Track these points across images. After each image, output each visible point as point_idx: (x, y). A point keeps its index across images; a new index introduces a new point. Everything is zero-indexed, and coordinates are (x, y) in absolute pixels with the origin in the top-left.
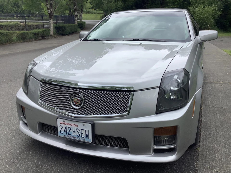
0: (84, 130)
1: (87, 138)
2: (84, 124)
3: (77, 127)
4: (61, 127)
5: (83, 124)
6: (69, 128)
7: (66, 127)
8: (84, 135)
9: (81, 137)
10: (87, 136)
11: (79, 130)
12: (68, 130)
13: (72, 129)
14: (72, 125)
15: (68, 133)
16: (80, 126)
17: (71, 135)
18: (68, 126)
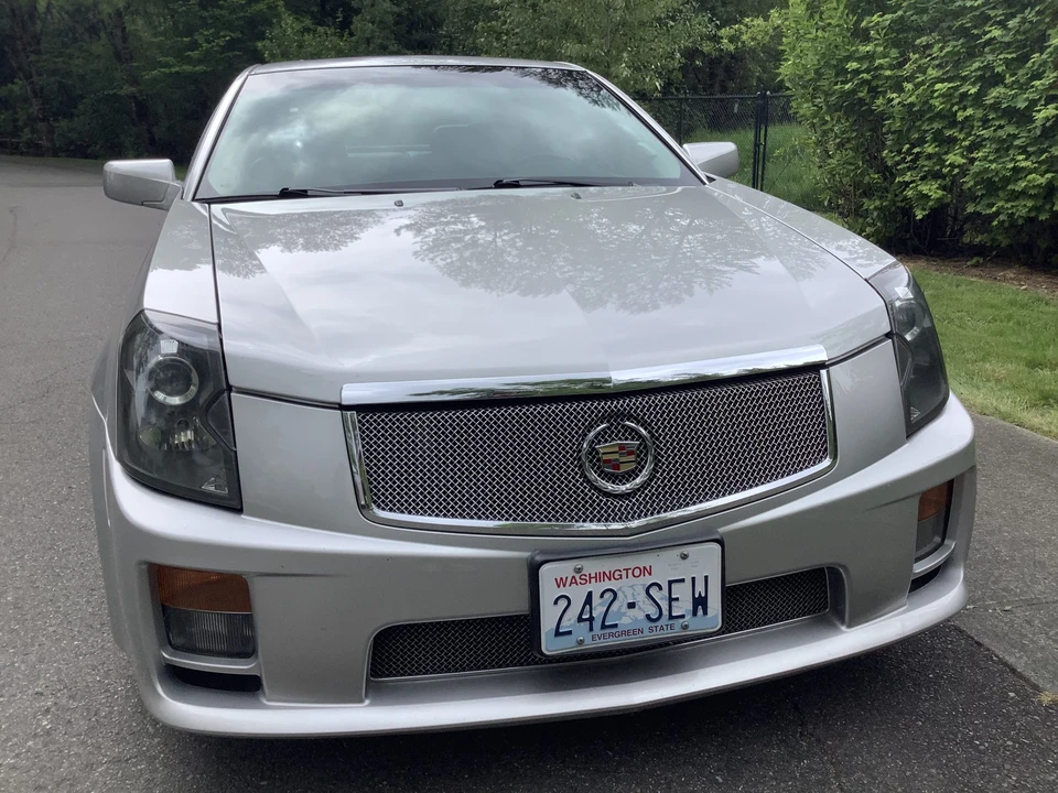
0: (683, 580)
1: (700, 612)
2: (686, 550)
3: (650, 574)
4: (563, 603)
5: (678, 551)
6: (608, 596)
7: (590, 594)
8: (684, 606)
9: (671, 617)
10: (700, 603)
11: (660, 588)
12: (600, 604)
13: (620, 595)
14: (624, 573)
15: (597, 624)
16: (664, 566)
17: (616, 626)
18: (596, 588)
